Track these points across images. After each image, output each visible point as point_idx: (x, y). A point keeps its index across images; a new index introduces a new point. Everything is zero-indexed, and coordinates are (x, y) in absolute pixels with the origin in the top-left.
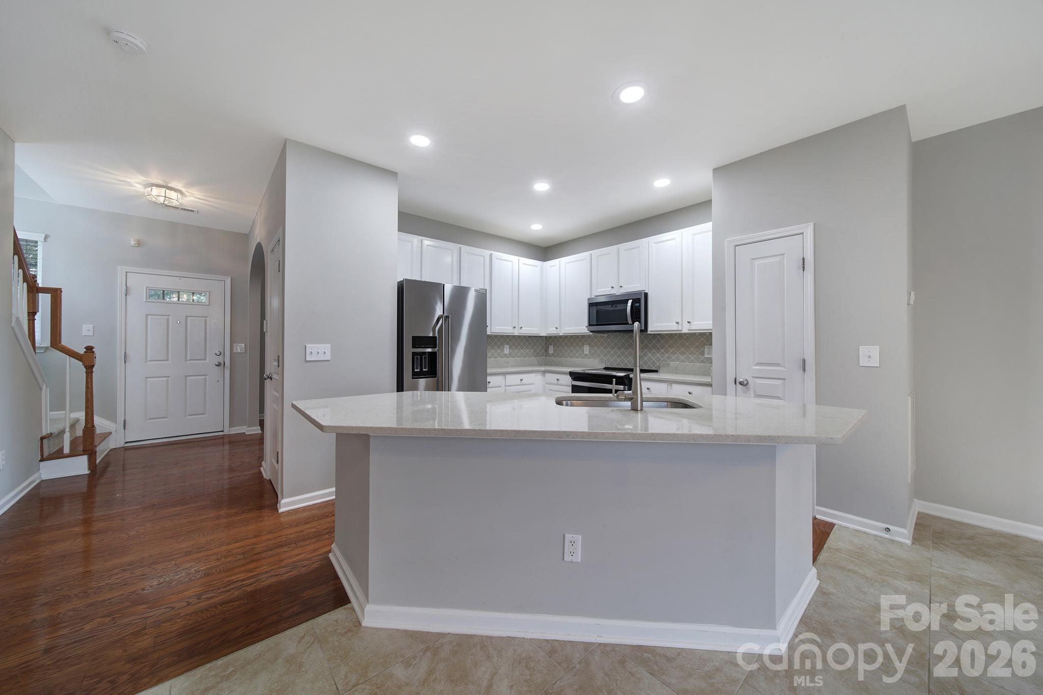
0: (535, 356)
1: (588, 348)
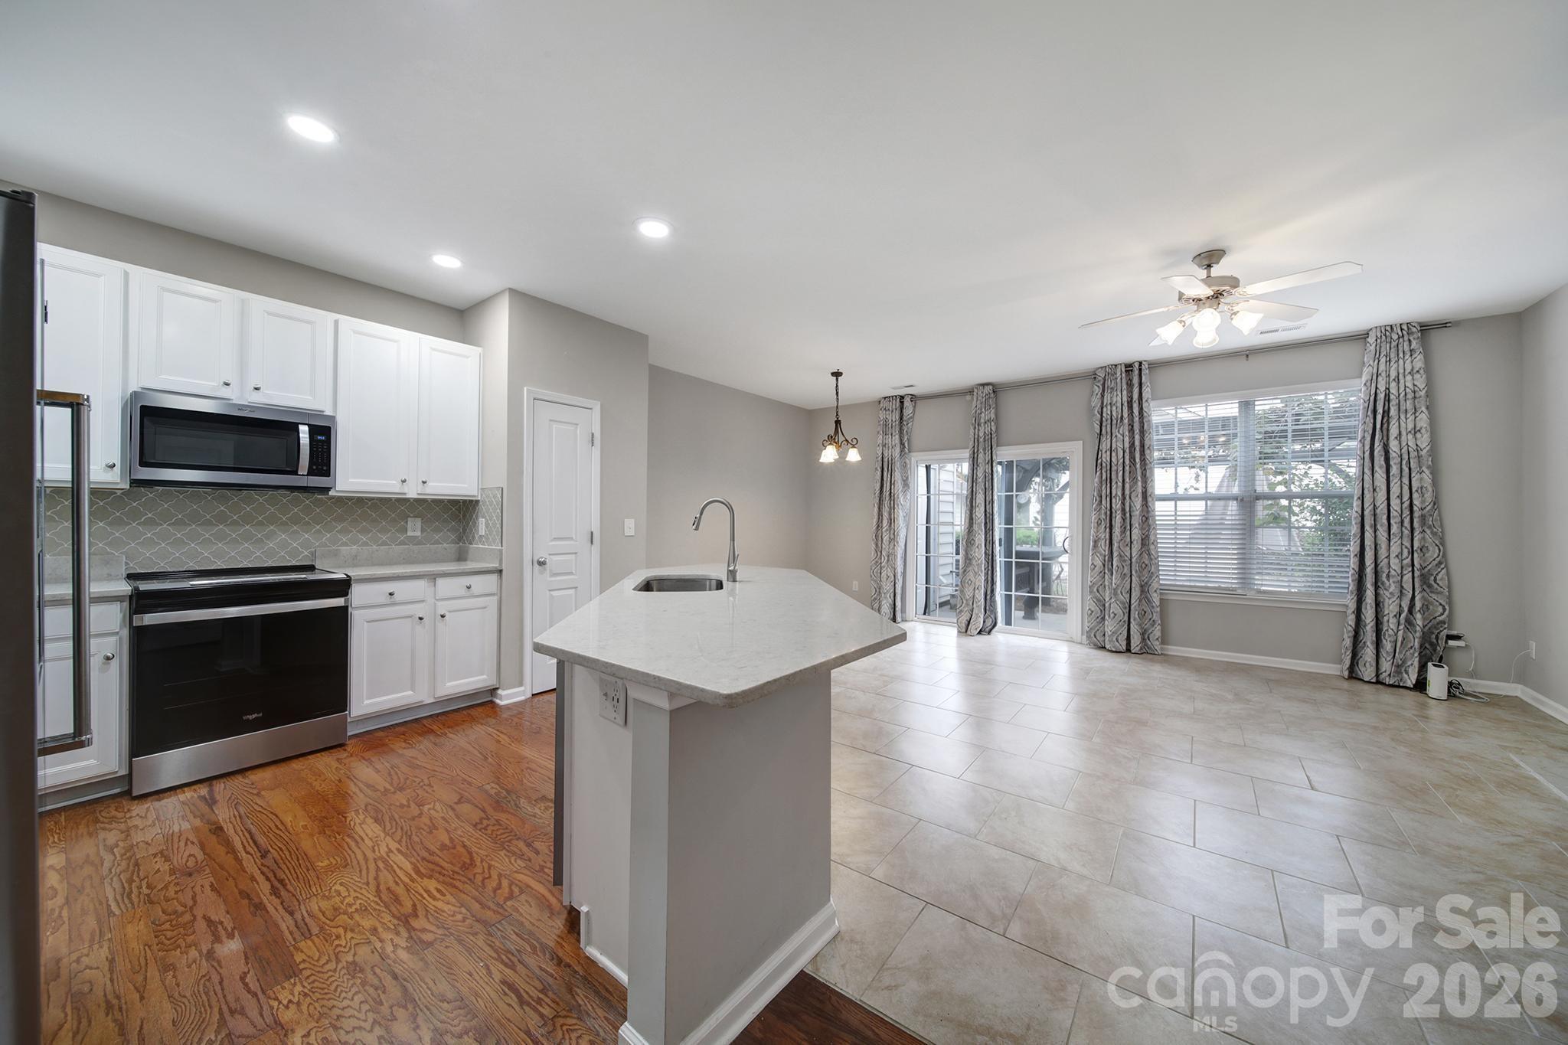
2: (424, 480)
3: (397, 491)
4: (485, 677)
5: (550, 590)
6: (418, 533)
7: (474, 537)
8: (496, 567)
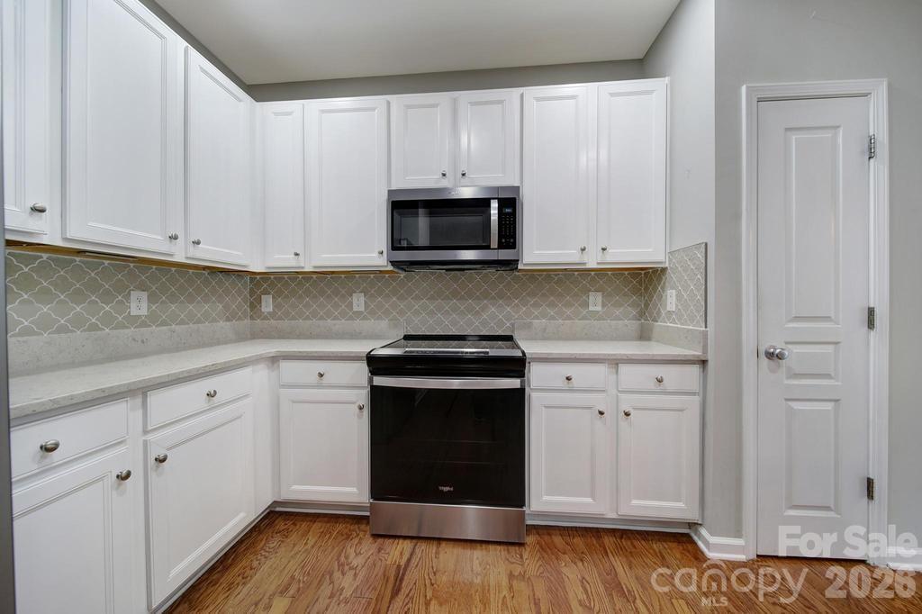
0: (228, 320)
1: (362, 299)
2: (604, 247)
3: (577, 261)
4: (681, 505)
5: (787, 400)
6: (599, 308)
7: (659, 313)
8: (698, 356)
